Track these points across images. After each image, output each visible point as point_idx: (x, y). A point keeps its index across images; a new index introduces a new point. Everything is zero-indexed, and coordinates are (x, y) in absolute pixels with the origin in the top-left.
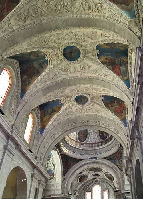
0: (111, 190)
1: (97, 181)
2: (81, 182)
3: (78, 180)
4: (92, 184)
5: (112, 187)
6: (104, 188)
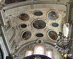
2: (24, 39)
3: (21, 35)
4: (35, 44)
6: (47, 48)
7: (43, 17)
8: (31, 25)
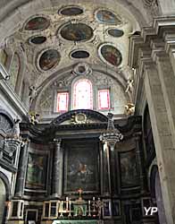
0: (116, 87)
1: (82, 70)
2: (45, 68)
3: (36, 62)
4: (72, 76)
5: (118, 81)
6: (99, 83)
7: (83, 17)
8: (56, 35)
